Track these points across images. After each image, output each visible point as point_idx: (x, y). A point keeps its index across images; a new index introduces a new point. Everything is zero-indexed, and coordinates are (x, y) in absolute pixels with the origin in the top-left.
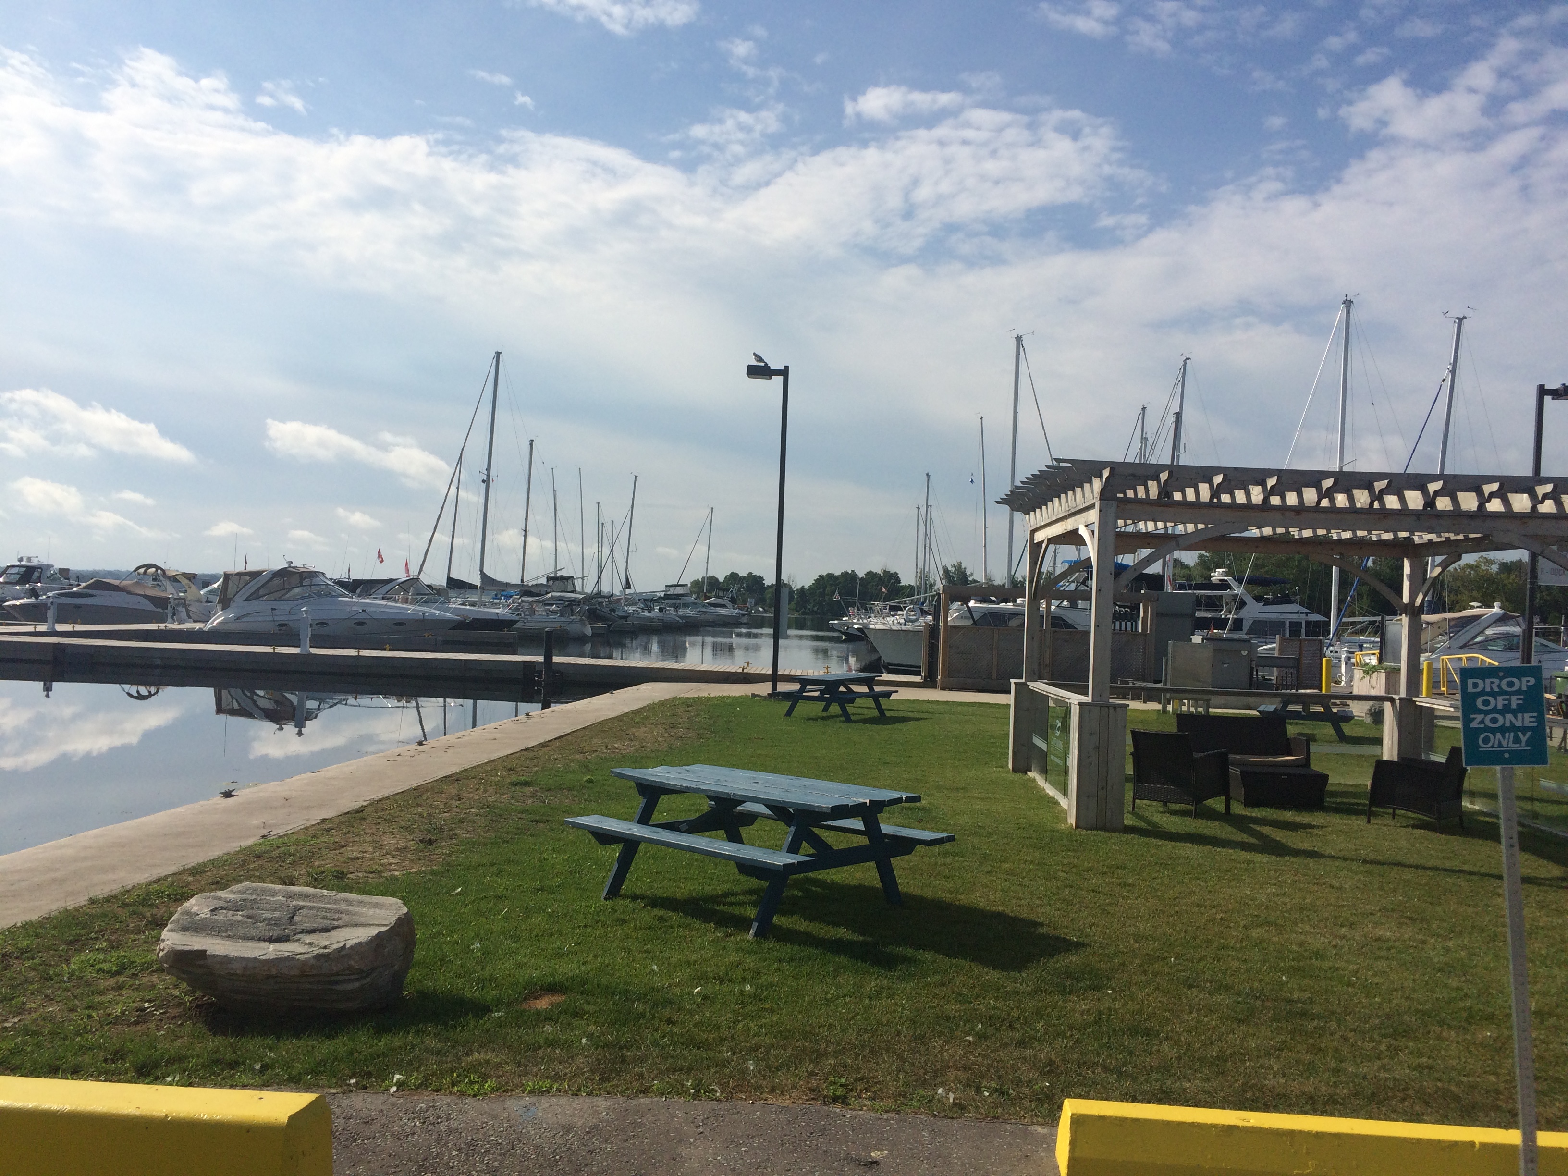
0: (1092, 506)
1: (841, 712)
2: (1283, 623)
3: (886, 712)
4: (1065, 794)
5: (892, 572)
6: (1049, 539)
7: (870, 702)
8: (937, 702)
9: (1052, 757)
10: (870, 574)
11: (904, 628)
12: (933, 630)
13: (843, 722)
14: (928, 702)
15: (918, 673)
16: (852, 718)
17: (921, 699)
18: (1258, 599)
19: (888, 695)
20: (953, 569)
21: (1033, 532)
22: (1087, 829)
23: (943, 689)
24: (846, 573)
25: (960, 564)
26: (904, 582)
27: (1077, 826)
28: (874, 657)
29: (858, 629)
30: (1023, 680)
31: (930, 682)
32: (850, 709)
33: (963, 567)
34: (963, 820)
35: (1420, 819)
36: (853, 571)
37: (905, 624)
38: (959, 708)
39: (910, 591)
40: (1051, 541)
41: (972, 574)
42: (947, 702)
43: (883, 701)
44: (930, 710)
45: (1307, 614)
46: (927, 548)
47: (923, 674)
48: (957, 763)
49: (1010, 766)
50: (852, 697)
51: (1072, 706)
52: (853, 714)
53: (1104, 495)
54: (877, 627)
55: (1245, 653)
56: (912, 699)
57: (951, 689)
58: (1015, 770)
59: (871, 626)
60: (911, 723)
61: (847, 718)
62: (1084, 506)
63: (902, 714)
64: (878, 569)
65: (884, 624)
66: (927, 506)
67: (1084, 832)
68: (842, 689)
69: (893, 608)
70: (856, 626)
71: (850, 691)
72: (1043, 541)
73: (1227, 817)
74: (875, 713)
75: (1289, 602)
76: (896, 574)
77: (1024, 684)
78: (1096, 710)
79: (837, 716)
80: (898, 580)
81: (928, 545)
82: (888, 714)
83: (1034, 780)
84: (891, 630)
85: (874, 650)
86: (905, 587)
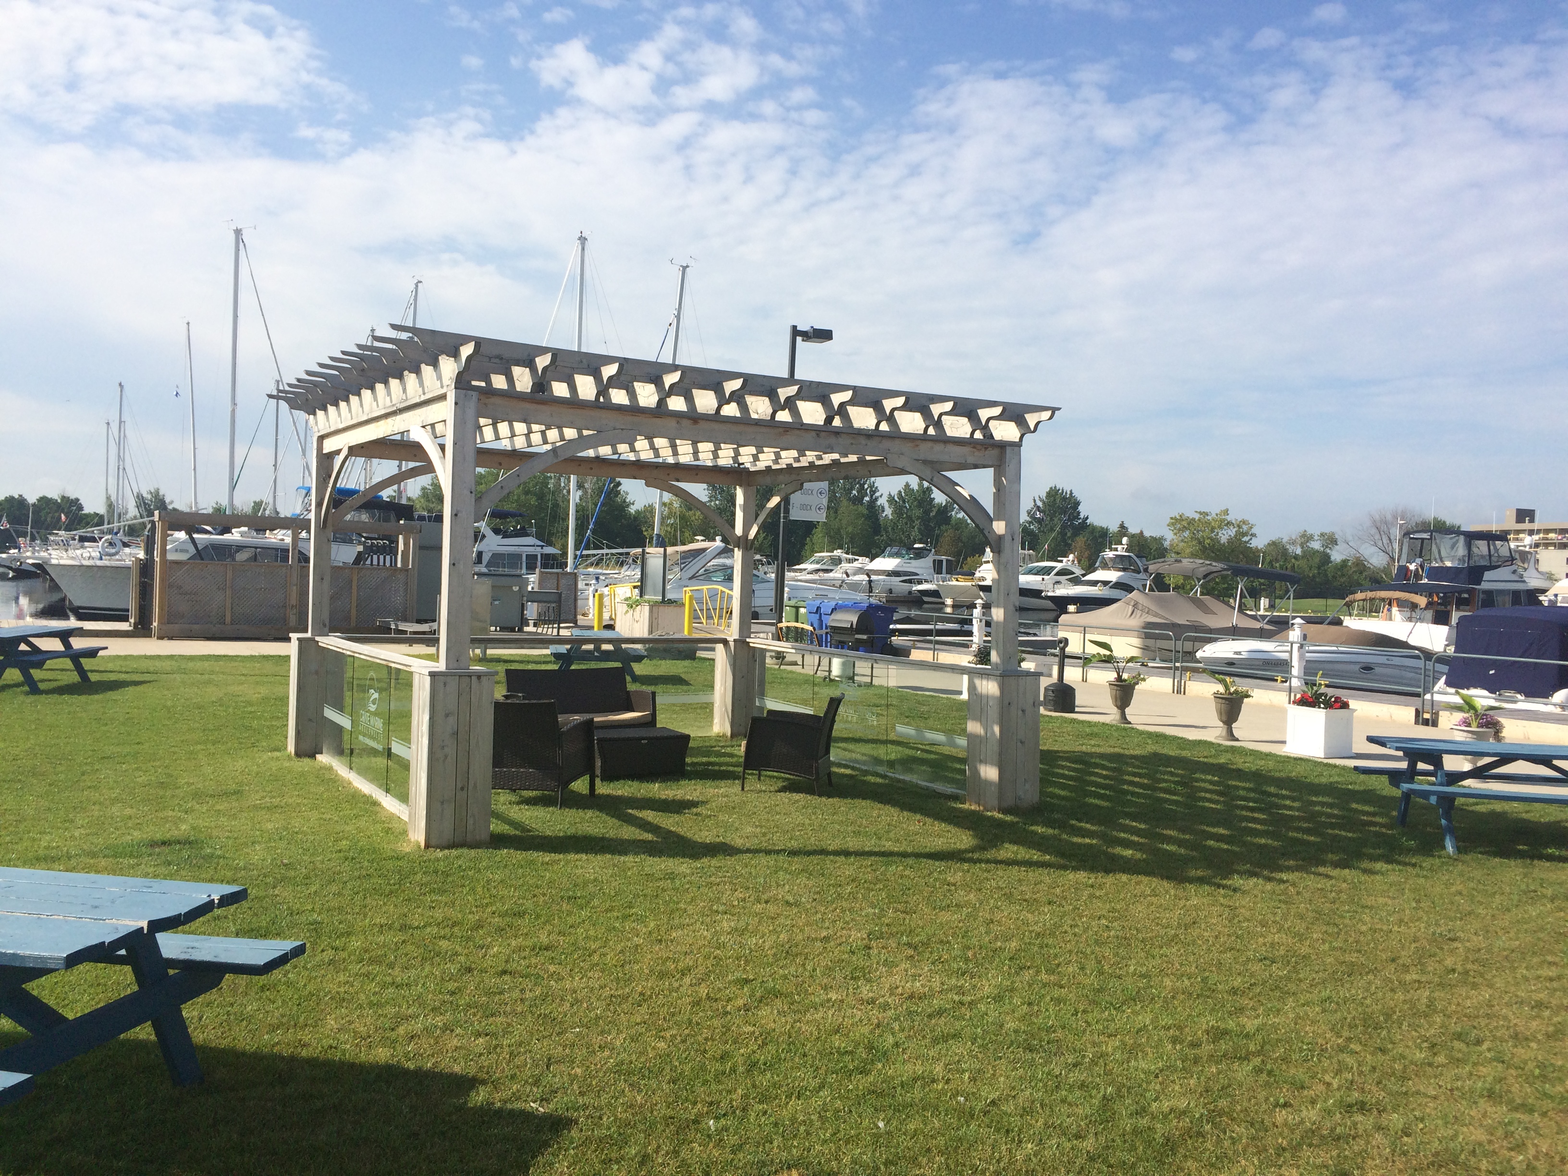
0: (443, 397)
1: (22, 679)
2: (519, 556)
3: (89, 674)
4: (404, 798)
5: (73, 497)
6: (350, 448)
7: (68, 663)
8: (159, 657)
9: (361, 738)
10: (44, 500)
11: (99, 563)
12: (145, 568)
13: (27, 694)
14: (146, 657)
15: (125, 619)
16: (42, 686)
17: (135, 653)
18: (496, 531)
19: (92, 653)
20: (149, 497)
21: (321, 438)
22: (442, 848)
23: (160, 638)
24: (12, 498)
25: (157, 491)
26: (88, 509)
27: (427, 846)
28: (56, 597)
29: (33, 565)
30: (309, 635)
31: (142, 629)
32: (36, 674)
33: (161, 493)
34: (257, 855)
35: (788, 779)
36: (21, 496)
37: (101, 559)
38: (191, 665)
39: (98, 520)
40: (355, 451)
41: (172, 502)
42: (171, 657)
43: (86, 663)
44: (152, 669)
45: (542, 547)
46: (121, 470)
47: (132, 621)
48: (212, 749)
49: (291, 748)
50: (39, 658)
51: (416, 678)
52: (42, 681)
53: (462, 382)
54: (62, 562)
55: (516, 589)
56: (122, 653)
57: (171, 638)
58: (298, 754)
59: (54, 562)
60: (131, 689)
61: (34, 688)
62: (423, 398)
63: (113, 677)
64: (54, 494)
65: (73, 558)
66: (120, 422)
67: (440, 854)
68: (23, 647)
69: (83, 539)
70: (30, 561)
71: (36, 650)
72: (338, 452)
73: (592, 801)
74: (75, 677)
75: (527, 535)
76: (77, 500)
77: (312, 640)
78: (453, 683)
79: (17, 685)
80: (81, 508)
81: (121, 467)
82: (94, 677)
83: (330, 769)
84: (82, 566)
85: (55, 587)
86: (87, 516)
